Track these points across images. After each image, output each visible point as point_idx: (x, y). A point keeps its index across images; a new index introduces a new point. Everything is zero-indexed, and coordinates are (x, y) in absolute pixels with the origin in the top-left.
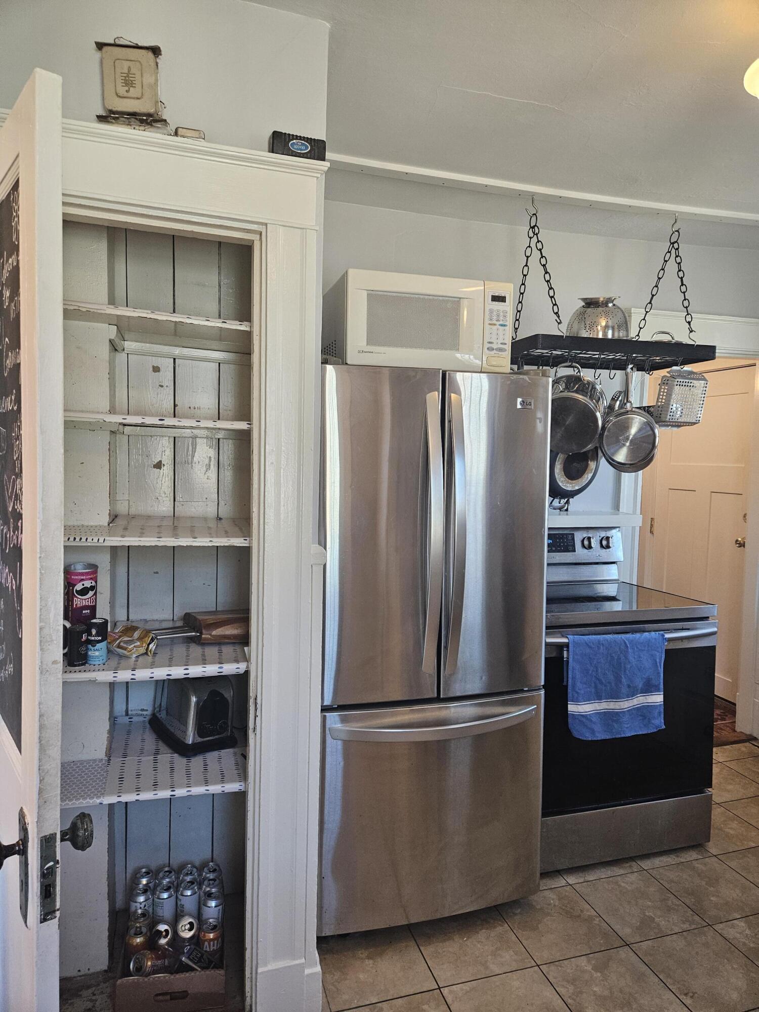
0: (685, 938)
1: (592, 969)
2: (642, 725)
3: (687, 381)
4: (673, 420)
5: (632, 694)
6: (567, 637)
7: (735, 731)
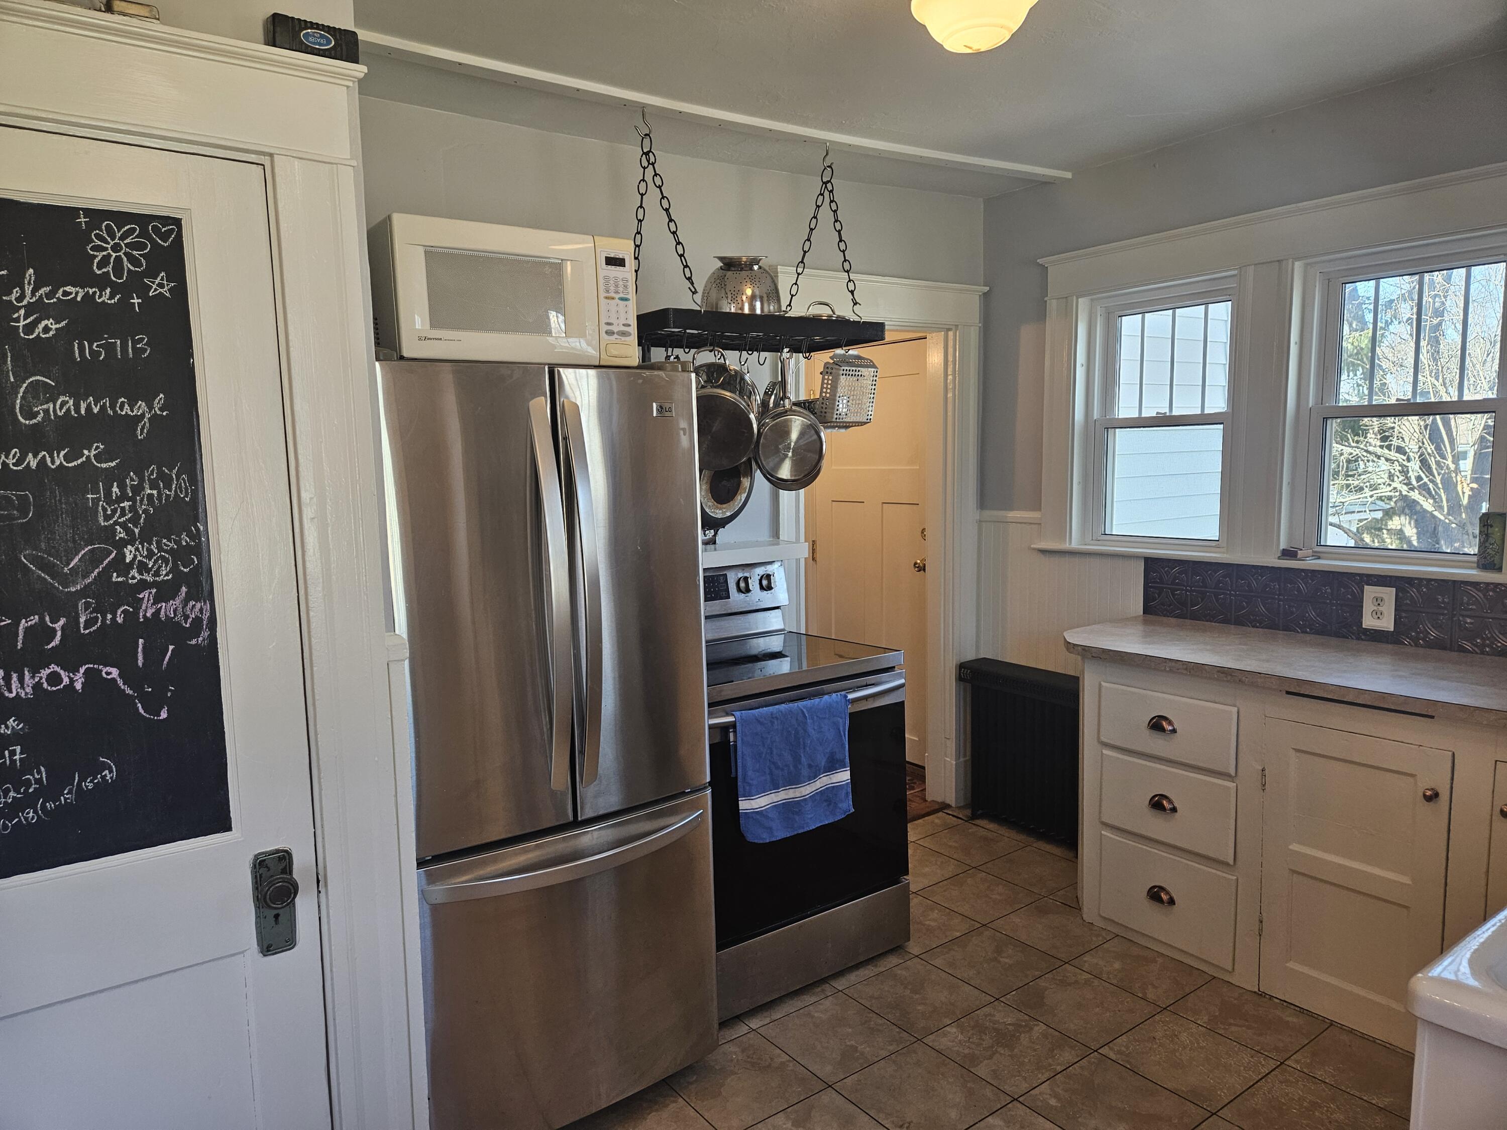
0: (894, 1062)
1: (793, 1125)
2: (828, 813)
3: (854, 369)
4: (841, 420)
5: (814, 776)
6: (733, 715)
7: (926, 801)
